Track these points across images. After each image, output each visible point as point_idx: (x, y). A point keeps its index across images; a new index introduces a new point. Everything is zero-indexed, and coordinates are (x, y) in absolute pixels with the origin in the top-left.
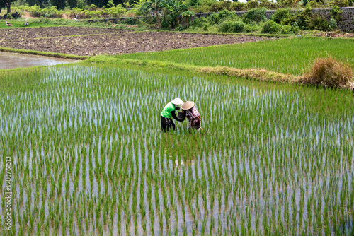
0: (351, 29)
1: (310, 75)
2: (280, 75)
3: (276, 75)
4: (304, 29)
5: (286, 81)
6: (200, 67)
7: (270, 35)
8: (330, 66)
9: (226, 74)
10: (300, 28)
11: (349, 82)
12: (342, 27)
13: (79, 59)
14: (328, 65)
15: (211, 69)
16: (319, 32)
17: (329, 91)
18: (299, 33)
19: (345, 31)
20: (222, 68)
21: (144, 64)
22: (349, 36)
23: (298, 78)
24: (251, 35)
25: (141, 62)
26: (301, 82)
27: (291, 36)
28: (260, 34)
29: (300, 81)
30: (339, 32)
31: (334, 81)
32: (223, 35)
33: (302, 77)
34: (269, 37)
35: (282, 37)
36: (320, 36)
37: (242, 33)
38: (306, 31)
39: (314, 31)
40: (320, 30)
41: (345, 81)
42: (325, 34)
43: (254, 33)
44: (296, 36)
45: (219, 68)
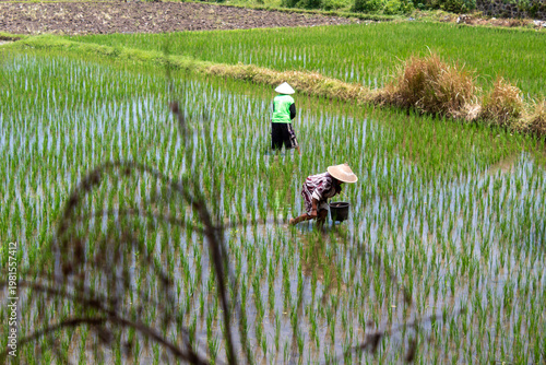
0: (501, 12)
1: (396, 89)
2: (345, 85)
4: (422, 8)
5: (353, 98)
6: (208, 63)
7: (364, 15)
8: (432, 72)
9: (250, 79)
10: (415, 6)
11: (467, 106)
12: (486, 8)
13: (10, 39)
14: (429, 72)
15: (226, 68)
16: (446, 14)
17: (426, 122)
18: (413, 15)
19: (490, 15)
20: (246, 67)
21: (115, 54)
22: (496, 24)
23: (375, 92)
24: (333, 14)
25: (110, 50)
26: (380, 101)
27: (398, 18)
28: (347, 14)
29: (379, 99)
30: (479, 16)
31: (439, 103)
32: (287, 12)
33: (383, 92)
34: (361, 19)
35: (383, 20)
36: (448, 20)
37: (319, 11)
38: (426, 12)
39: (439, 12)
40: (449, 11)
41: (460, 102)
42: (456, 18)
43: (338, 12)
44: (407, 19)
45: (240, 68)
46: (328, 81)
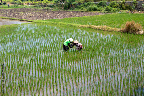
0: (141, 10)
1: (124, 28)
2: (112, 28)
3: (111, 28)
4: (122, 10)
5: (115, 31)
7: (108, 12)
8: (132, 25)
9: (90, 28)
10: (120, 9)
12: (137, 9)
14: (132, 24)
15: (84, 26)
16: (128, 11)
17: (132, 35)
18: (120, 11)
19: (139, 11)
22: (140, 13)
23: (119, 29)
27: (116, 12)
28: (104, 12)
29: (120, 31)
30: (136, 11)
31: (134, 31)
32: (89, 12)
33: (121, 29)
34: (107, 13)
35: (113, 13)
37: (97, 11)
38: (123, 11)
39: (126, 10)
41: (139, 31)
42: (131, 12)
43: (102, 11)
44: (119, 12)
46: (108, 27)
